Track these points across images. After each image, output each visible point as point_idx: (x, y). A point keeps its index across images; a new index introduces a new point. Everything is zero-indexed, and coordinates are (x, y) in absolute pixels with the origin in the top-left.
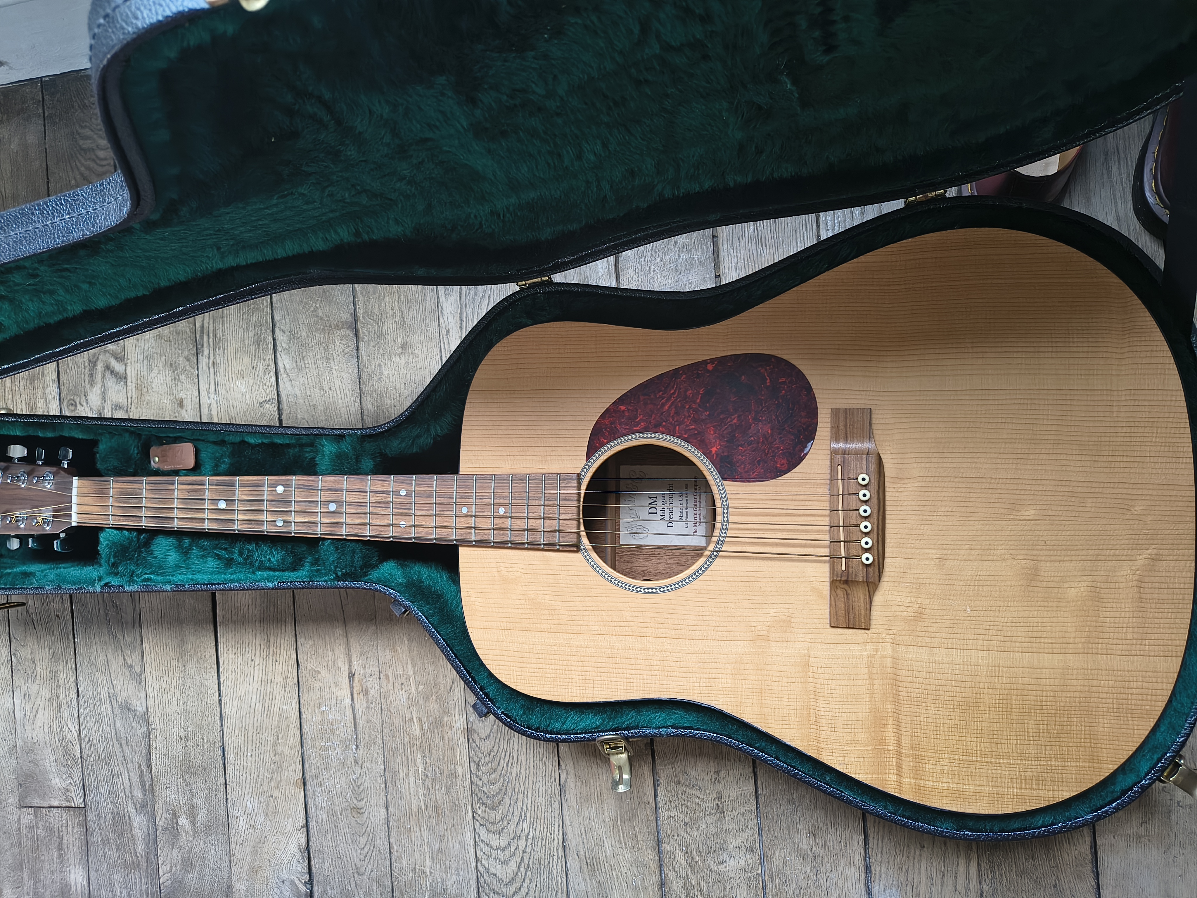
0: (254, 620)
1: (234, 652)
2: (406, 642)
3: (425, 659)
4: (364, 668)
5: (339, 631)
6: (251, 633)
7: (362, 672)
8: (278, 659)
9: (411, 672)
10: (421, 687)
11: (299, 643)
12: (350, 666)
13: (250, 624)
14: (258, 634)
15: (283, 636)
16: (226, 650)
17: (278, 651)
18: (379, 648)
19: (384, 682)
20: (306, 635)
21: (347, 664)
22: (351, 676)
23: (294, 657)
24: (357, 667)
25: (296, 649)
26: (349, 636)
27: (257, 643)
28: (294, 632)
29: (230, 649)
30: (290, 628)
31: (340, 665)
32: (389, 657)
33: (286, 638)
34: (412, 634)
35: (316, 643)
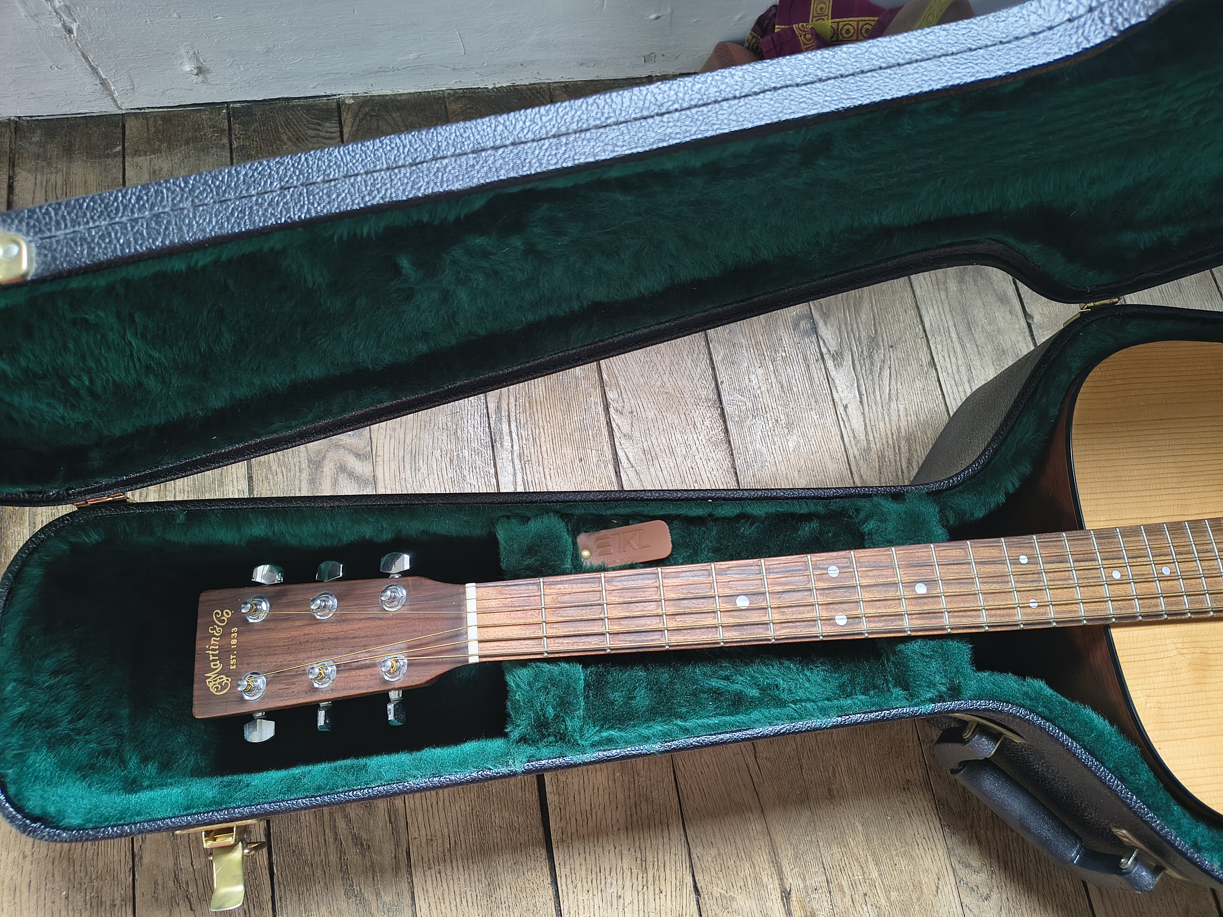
0: (616, 829)
1: (586, 888)
2: (860, 828)
3: (892, 849)
4: (804, 879)
5: (756, 826)
6: (612, 851)
7: (802, 886)
8: (663, 888)
9: (875, 874)
10: (894, 895)
11: (694, 856)
12: (782, 879)
13: (610, 836)
14: (625, 852)
15: (667, 847)
16: (570, 886)
17: (662, 875)
18: (821, 844)
19: (837, 897)
20: (704, 840)
21: (775, 877)
22: (786, 895)
23: (689, 880)
24: (792, 881)
25: (691, 866)
26: (772, 831)
27: (625, 866)
28: (683, 838)
29: (579, 885)
30: (676, 833)
31: (765, 880)
32: (838, 856)
33: (673, 851)
34: (867, 814)
35: (722, 851)
